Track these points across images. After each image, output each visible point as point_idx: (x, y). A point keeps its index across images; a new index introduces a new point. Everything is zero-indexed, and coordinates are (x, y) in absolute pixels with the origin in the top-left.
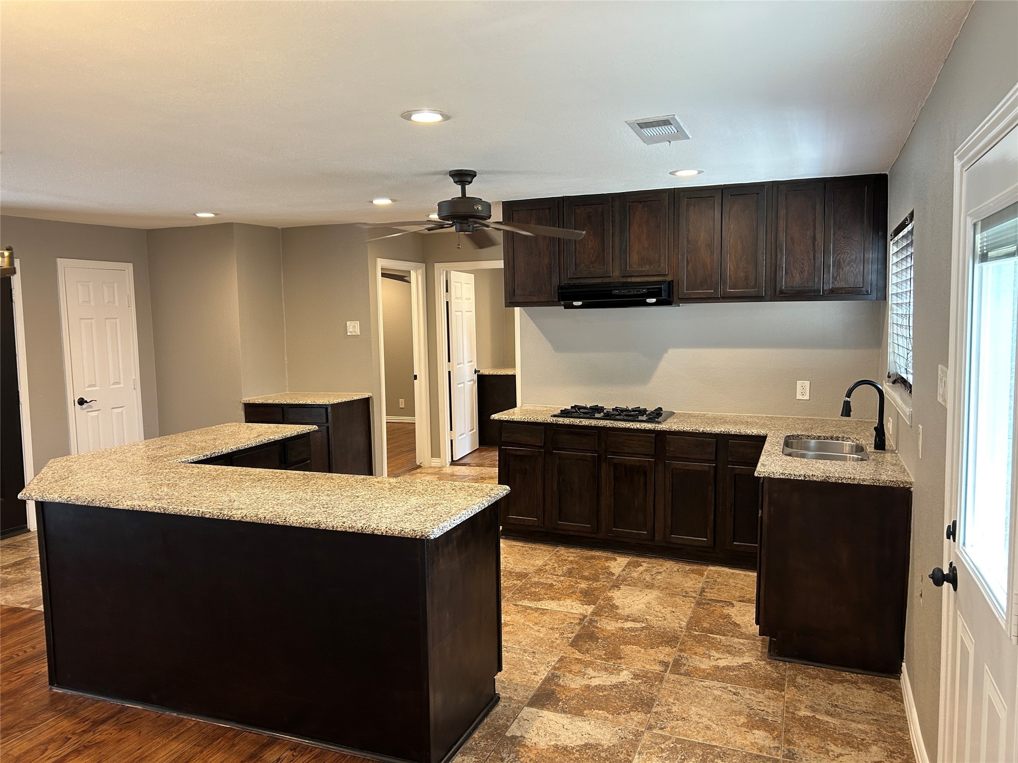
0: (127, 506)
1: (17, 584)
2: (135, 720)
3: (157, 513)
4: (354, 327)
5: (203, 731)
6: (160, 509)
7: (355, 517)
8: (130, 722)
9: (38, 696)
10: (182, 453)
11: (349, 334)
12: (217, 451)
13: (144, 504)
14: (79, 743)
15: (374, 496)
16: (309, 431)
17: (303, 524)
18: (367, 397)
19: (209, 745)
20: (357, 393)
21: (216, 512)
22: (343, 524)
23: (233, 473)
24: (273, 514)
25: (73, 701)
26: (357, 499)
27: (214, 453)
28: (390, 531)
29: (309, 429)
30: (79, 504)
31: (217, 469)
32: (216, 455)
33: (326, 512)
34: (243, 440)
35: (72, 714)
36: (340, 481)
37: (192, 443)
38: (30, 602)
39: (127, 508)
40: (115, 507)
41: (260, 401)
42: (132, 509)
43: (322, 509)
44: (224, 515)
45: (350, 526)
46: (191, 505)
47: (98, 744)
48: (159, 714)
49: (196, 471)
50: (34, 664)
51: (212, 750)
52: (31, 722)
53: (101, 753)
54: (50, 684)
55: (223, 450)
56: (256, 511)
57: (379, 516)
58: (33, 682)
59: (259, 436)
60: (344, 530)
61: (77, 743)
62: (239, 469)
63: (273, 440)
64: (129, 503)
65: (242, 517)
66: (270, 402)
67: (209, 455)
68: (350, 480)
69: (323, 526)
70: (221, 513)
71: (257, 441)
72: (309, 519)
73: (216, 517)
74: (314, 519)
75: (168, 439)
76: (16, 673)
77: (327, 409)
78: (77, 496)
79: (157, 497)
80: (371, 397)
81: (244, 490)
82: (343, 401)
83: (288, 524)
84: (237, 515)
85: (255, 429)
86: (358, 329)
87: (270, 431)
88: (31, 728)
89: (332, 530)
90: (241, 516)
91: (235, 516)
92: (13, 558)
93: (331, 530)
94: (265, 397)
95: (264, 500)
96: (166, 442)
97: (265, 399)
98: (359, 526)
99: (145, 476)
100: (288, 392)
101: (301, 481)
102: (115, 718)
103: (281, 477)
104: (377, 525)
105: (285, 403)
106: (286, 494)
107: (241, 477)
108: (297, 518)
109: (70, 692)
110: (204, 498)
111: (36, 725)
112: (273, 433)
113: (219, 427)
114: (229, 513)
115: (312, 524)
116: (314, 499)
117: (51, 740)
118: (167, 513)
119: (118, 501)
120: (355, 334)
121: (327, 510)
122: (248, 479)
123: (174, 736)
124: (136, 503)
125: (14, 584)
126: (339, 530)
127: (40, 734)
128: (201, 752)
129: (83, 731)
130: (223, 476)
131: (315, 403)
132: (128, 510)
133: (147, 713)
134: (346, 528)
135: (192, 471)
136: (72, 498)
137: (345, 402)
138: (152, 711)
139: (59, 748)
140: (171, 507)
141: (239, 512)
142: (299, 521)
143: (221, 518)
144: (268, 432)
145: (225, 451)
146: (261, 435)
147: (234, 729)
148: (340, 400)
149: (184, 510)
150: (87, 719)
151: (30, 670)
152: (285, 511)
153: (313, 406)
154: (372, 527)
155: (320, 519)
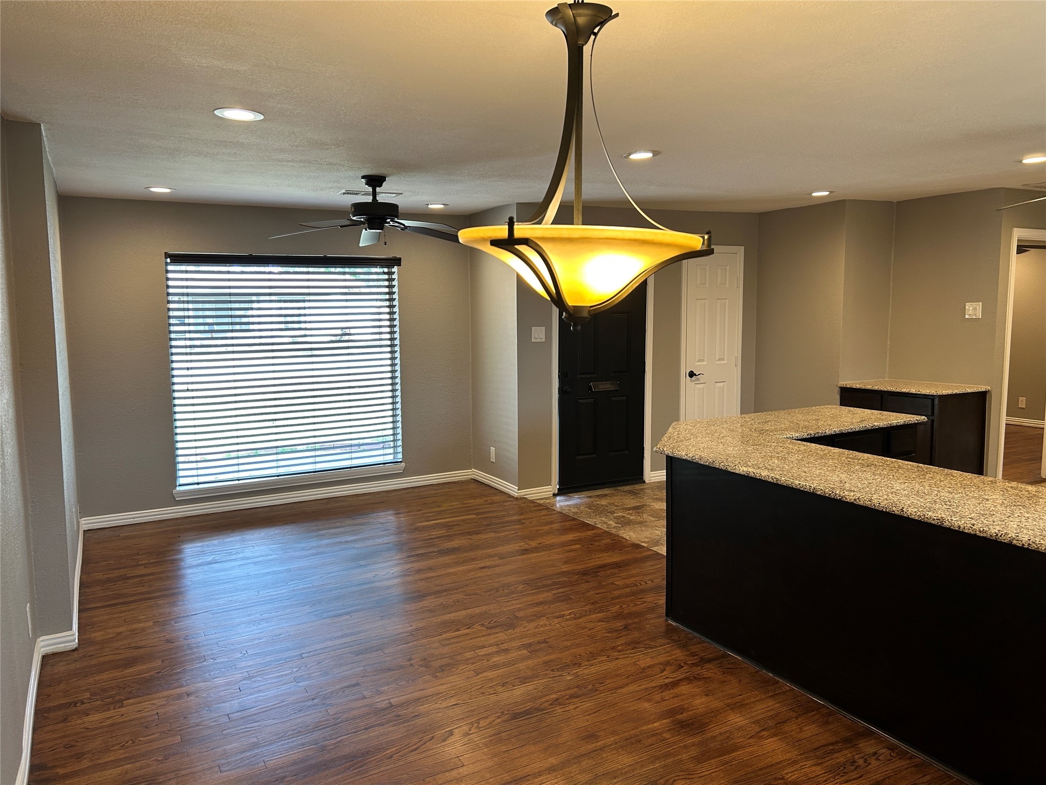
0: (743, 471)
1: (637, 525)
2: (736, 668)
3: (770, 482)
4: (975, 309)
5: (799, 698)
6: (772, 479)
7: (987, 521)
8: (731, 668)
9: (657, 623)
10: (786, 429)
11: (967, 316)
12: (820, 432)
13: (758, 472)
14: (690, 673)
15: (1009, 502)
16: (916, 422)
17: (922, 517)
18: (984, 390)
19: (804, 714)
20: (972, 386)
21: (828, 490)
22: (972, 526)
23: (840, 455)
24: (888, 502)
25: (685, 635)
26: (987, 503)
27: (818, 433)
28: (1034, 545)
29: (917, 420)
30: (702, 463)
31: (823, 449)
32: (820, 435)
33: (949, 510)
34: (846, 423)
35: (684, 646)
36: (962, 479)
37: (795, 421)
38: (648, 542)
39: (743, 473)
40: (732, 471)
41: (858, 386)
42: (747, 475)
43: (945, 506)
44: (836, 494)
45: (982, 529)
46: (802, 479)
47: (706, 679)
48: (756, 670)
49: (802, 448)
50: (653, 595)
51: (807, 720)
52: (653, 643)
53: (707, 687)
54: (666, 616)
55: (827, 431)
56: (870, 495)
57: (1018, 525)
58: (652, 609)
59: (862, 421)
60: (972, 532)
61: (688, 672)
62: (846, 451)
63: (877, 427)
64: (745, 469)
65: (855, 500)
66: (869, 387)
67: (813, 435)
68: (975, 481)
69: (947, 524)
70: (833, 492)
71: (861, 426)
72: (930, 513)
73: (827, 495)
74: (936, 515)
75: (772, 415)
76: (640, 599)
77: (933, 400)
78: (700, 456)
79: (769, 467)
80: (989, 391)
81: (854, 473)
82: (954, 393)
83: (905, 515)
84: (850, 497)
85: (857, 413)
86: (979, 312)
87: (873, 417)
88: (652, 648)
89: (958, 531)
90: (854, 498)
91: (847, 497)
92: (634, 503)
93: (956, 530)
94: (862, 383)
95: (877, 486)
96: (769, 418)
97: (863, 384)
98: (993, 532)
99: (755, 447)
100: (887, 379)
101: (915, 472)
102: (719, 661)
103: (892, 465)
104: (1017, 535)
105: (885, 389)
106: (901, 483)
107: (849, 459)
108: (916, 510)
109: (681, 627)
110: (814, 475)
111: (656, 647)
112: (877, 420)
113: (819, 408)
114: (841, 493)
115: (934, 519)
116: (933, 493)
117: (668, 663)
118: (780, 483)
119: (736, 465)
120: (974, 317)
121: (950, 507)
122: (856, 463)
123: (771, 694)
124: (750, 470)
125: (635, 524)
126: (966, 531)
127: (660, 655)
128: (797, 718)
129: (693, 663)
130: (831, 457)
131: (919, 393)
132: (744, 475)
133: (747, 666)
134: (976, 531)
135: (798, 448)
136: (696, 457)
137: (956, 394)
138: (751, 666)
139: (674, 672)
140: (783, 479)
141: (852, 494)
142: (918, 514)
143: (833, 497)
144: (872, 418)
145: (828, 433)
146: (865, 420)
147: (828, 708)
148: (949, 392)
149: (797, 483)
150: (696, 654)
151: (650, 598)
152: (901, 501)
153: (917, 396)
154: (1010, 536)
155: (943, 516)
